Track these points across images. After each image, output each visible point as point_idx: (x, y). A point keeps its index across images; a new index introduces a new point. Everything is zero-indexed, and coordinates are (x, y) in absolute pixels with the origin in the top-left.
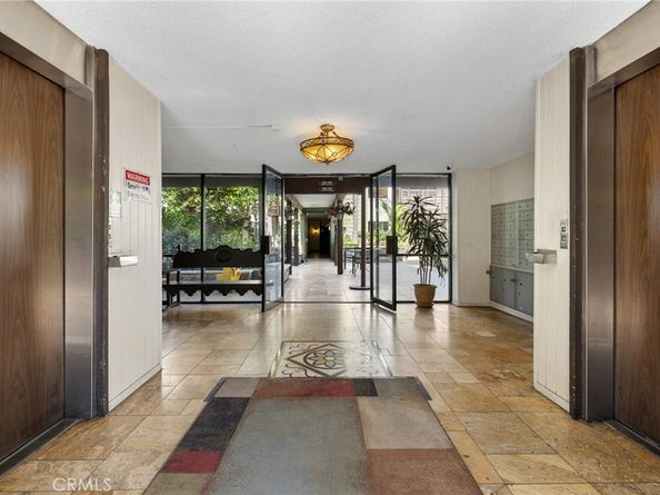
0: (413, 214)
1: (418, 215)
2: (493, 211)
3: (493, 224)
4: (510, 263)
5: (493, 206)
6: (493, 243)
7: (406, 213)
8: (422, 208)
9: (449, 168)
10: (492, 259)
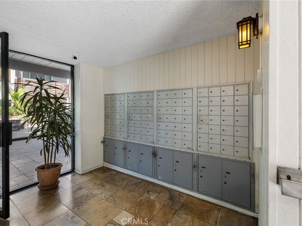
0: (35, 97)
1: (42, 98)
2: (105, 99)
3: (106, 108)
4: (121, 136)
5: (105, 95)
6: (106, 121)
7: (26, 94)
8: (46, 91)
9: (75, 58)
10: (105, 133)
